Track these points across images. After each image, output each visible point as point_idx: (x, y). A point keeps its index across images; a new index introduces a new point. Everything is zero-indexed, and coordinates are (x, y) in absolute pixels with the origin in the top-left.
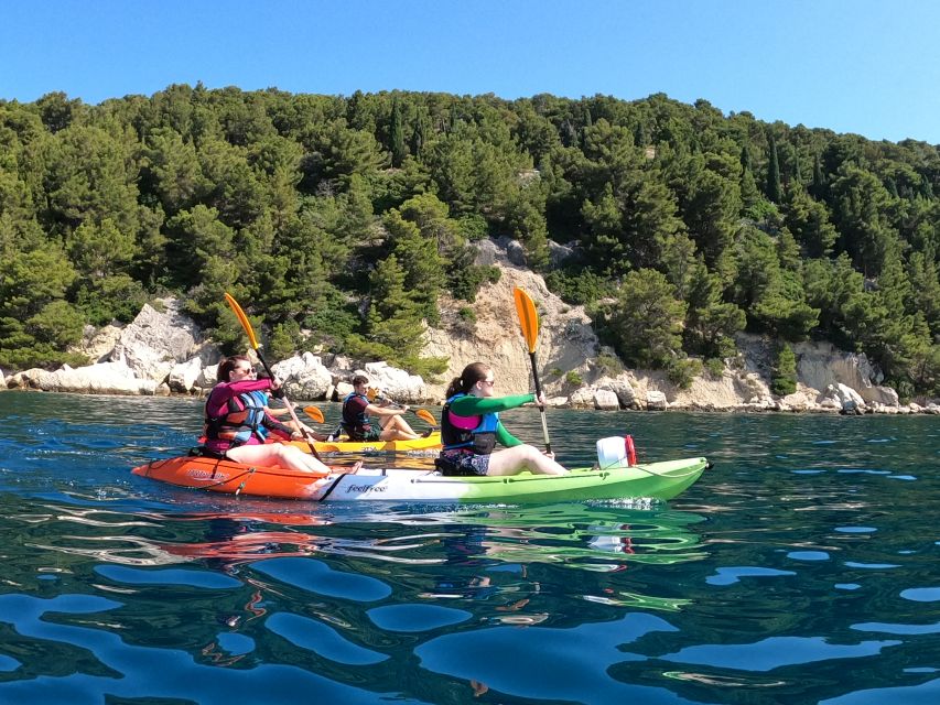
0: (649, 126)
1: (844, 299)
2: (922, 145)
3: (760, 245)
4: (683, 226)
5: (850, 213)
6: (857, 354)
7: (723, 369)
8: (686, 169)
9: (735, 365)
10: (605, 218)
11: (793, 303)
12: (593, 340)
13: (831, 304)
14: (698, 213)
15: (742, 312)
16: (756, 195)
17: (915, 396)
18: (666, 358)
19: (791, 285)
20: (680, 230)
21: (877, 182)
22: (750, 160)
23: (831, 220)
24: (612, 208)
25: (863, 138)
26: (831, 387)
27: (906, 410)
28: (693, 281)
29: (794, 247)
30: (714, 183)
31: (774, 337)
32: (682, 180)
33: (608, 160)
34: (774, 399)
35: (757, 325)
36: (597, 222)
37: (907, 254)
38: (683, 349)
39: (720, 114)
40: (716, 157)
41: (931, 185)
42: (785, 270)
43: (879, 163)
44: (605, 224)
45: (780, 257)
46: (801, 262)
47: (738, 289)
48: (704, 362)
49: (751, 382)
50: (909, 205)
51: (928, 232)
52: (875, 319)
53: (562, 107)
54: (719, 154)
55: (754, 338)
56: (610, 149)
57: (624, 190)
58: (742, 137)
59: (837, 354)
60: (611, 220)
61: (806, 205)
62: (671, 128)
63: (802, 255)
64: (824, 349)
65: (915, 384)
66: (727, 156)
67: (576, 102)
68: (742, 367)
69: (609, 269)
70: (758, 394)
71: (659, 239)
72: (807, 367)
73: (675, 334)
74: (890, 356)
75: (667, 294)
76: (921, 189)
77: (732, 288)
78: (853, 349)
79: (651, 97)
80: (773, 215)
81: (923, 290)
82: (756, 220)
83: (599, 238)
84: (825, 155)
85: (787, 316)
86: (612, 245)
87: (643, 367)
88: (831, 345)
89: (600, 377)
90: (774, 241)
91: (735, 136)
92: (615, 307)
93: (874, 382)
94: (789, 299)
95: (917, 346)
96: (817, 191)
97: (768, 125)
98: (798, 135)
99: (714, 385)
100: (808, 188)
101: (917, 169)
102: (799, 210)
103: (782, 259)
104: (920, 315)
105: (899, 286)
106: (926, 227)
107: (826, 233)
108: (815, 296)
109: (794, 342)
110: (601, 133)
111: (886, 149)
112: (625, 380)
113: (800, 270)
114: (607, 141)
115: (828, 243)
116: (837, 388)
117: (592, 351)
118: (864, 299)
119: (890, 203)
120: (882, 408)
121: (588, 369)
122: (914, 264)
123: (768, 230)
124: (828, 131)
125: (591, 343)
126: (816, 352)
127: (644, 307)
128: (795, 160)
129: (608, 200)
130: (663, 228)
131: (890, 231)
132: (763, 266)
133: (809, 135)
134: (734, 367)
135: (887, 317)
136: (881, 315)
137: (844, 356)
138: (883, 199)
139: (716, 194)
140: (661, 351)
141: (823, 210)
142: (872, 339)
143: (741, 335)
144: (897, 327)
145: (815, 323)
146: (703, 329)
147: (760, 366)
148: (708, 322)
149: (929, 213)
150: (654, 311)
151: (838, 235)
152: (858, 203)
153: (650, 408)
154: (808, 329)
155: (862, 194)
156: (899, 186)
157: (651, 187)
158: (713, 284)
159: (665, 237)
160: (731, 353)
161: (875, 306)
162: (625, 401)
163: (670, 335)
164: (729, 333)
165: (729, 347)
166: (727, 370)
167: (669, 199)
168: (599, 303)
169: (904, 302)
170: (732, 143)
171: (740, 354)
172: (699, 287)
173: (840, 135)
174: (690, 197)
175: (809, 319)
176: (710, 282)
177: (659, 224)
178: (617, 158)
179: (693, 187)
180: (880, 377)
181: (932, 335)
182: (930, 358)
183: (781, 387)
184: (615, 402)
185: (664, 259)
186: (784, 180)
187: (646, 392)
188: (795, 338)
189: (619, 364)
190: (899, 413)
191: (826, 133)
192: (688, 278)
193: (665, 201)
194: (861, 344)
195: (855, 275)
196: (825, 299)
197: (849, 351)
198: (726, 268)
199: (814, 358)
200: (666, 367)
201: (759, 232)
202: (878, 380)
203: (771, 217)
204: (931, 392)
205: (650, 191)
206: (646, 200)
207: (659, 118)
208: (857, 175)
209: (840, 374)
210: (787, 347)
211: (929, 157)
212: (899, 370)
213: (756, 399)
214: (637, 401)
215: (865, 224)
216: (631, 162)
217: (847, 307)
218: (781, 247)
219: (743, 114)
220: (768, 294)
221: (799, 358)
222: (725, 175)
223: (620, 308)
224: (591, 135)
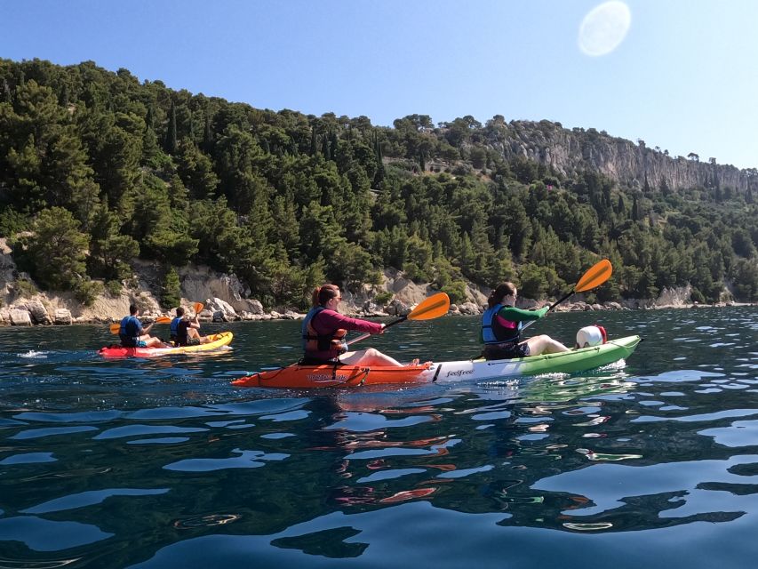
0: (76, 88)
1: (219, 231)
2: (296, 114)
3: (156, 189)
4: (92, 172)
5: (229, 165)
6: (229, 276)
7: (121, 288)
8: (98, 125)
9: (132, 285)
10: (27, 163)
11: (178, 235)
12: (12, 267)
13: (209, 236)
14: (106, 162)
15: (136, 242)
16: (156, 148)
17: (276, 306)
18: (73, 281)
19: (179, 221)
20: (88, 176)
21: (253, 141)
22: (154, 120)
23: (214, 170)
24: (33, 155)
25: (249, 107)
26: (209, 301)
27: (269, 316)
28: (96, 217)
29: (183, 190)
30: (119, 137)
31: (163, 262)
32: (93, 134)
33: (33, 114)
34: (163, 312)
35: (149, 252)
36: (20, 167)
37: (273, 197)
38: (87, 273)
39: (136, 81)
40: (125, 116)
41: (297, 145)
42: (175, 209)
43: (260, 127)
44: (26, 169)
45: (170, 198)
46: (188, 203)
47: (135, 224)
48: (105, 283)
49: (143, 299)
50: (277, 160)
51: (290, 181)
52: (242, 247)
53: (5, 68)
54: (128, 114)
55: (147, 264)
56: (35, 105)
57: (44, 140)
58: (152, 102)
59: (214, 275)
60: (32, 166)
61: (197, 157)
62: (92, 90)
63: (189, 197)
64: (203, 272)
65: (276, 297)
66: (134, 116)
67: (17, 63)
68: (136, 287)
69: (28, 207)
70: (150, 309)
71: (71, 182)
72: (189, 286)
73: (81, 261)
74: (256, 275)
75: (73, 228)
76: (289, 149)
77: (131, 222)
78: (226, 271)
79: (82, 63)
80: (168, 165)
81: (284, 224)
82: (155, 168)
83: (20, 181)
84: (215, 119)
85: (173, 245)
86: (31, 187)
87: (53, 289)
88: (208, 268)
89: (18, 298)
90: (168, 185)
91: (146, 100)
92: (31, 239)
93: (243, 296)
94: (176, 232)
95: (277, 268)
96: (206, 146)
97: (175, 92)
98: (197, 102)
99: (114, 302)
100: (199, 144)
101: (288, 133)
102: (189, 161)
103: (173, 201)
104: (281, 244)
105: (264, 221)
106: (289, 176)
107: (209, 179)
108: (195, 229)
109: (180, 266)
110: (30, 93)
111: (267, 117)
112: (38, 300)
113: (187, 208)
114: (34, 99)
115: (211, 188)
116: (213, 301)
117: (11, 277)
118: (235, 232)
119: (261, 158)
120: (250, 316)
121: (8, 292)
122: (277, 205)
123: (164, 177)
124: (222, 100)
125: (11, 270)
126: (197, 273)
127: (55, 239)
128: (190, 122)
129: (30, 149)
130: (74, 173)
131: (260, 180)
132: (155, 205)
133: (207, 102)
134: (129, 287)
135: (253, 245)
136: (248, 244)
137: (218, 277)
138: (256, 154)
139: (121, 146)
140: (69, 276)
141: (208, 163)
142: (241, 263)
143: (136, 261)
144: (261, 253)
145: (195, 250)
146: (105, 257)
147: (151, 286)
148: (108, 251)
149: (292, 166)
150: (63, 242)
151: (219, 181)
152: (236, 157)
153: (58, 322)
154: (189, 255)
155: (239, 150)
156: (272, 146)
157: (67, 138)
158: (112, 220)
159: (76, 181)
160: (128, 275)
161: (243, 237)
162: (36, 317)
163: (76, 262)
164: (126, 260)
165: (126, 271)
166: (124, 290)
167: (80, 149)
168: (18, 235)
169: (267, 235)
170: (141, 106)
171: (135, 277)
172: (101, 221)
173: (231, 104)
174: (100, 148)
175: (190, 247)
176: (110, 218)
177: (71, 170)
178: (40, 114)
179: (103, 140)
180: (249, 292)
181: (290, 259)
182: (287, 276)
183: (168, 302)
184: (28, 319)
185: (75, 200)
186: (180, 137)
187: (56, 309)
188: (180, 263)
189: (34, 287)
190: (262, 319)
191: (221, 101)
192: (92, 215)
193: (77, 151)
194: (232, 266)
195: (230, 213)
196: (204, 232)
197: (223, 272)
198: (126, 206)
199: (195, 279)
200: (73, 289)
201: (156, 178)
202: (247, 295)
203: (166, 166)
204: (288, 302)
205: (65, 142)
206: (62, 150)
207: (86, 81)
208: (237, 135)
209: (217, 290)
210: (173, 270)
211: (301, 123)
212: (264, 286)
213: (148, 312)
214: (48, 317)
215: (240, 173)
216: (52, 118)
217: (221, 238)
218: (172, 191)
219: (156, 82)
220: (158, 228)
221: (183, 279)
222: (131, 131)
223: (35, 240)
224: (21, 93)
